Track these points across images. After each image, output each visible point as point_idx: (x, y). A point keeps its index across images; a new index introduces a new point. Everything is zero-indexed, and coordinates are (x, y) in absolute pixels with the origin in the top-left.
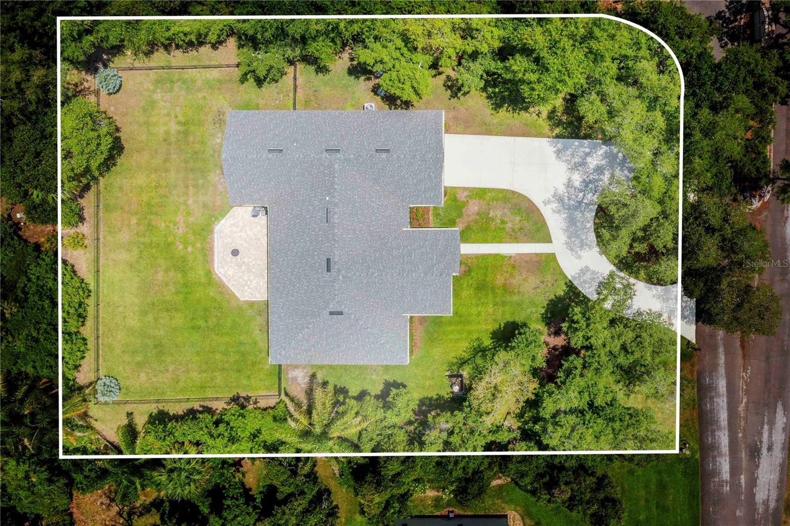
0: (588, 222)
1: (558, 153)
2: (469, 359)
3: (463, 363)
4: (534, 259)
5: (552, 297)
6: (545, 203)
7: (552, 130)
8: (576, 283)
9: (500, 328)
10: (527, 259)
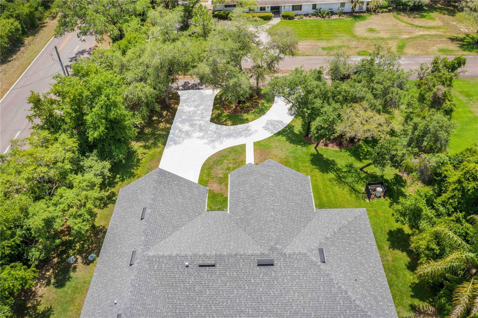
0: (230, 128)
1: (176, 143)
2: (350, 186)
3: (353, 190)
4: (259, 152)
5: (288, 142)
6: (214, 148)
7: (158, 147)
8: (275, 132)
9: (318, 168)
10: (258, 156)
